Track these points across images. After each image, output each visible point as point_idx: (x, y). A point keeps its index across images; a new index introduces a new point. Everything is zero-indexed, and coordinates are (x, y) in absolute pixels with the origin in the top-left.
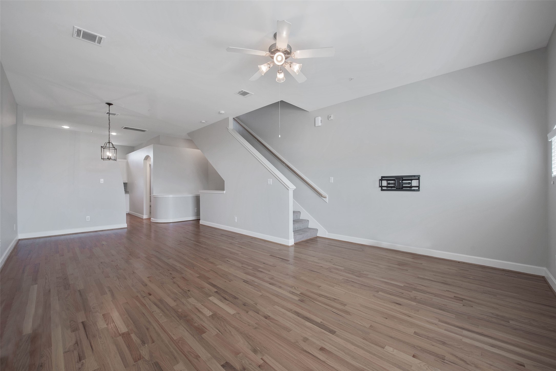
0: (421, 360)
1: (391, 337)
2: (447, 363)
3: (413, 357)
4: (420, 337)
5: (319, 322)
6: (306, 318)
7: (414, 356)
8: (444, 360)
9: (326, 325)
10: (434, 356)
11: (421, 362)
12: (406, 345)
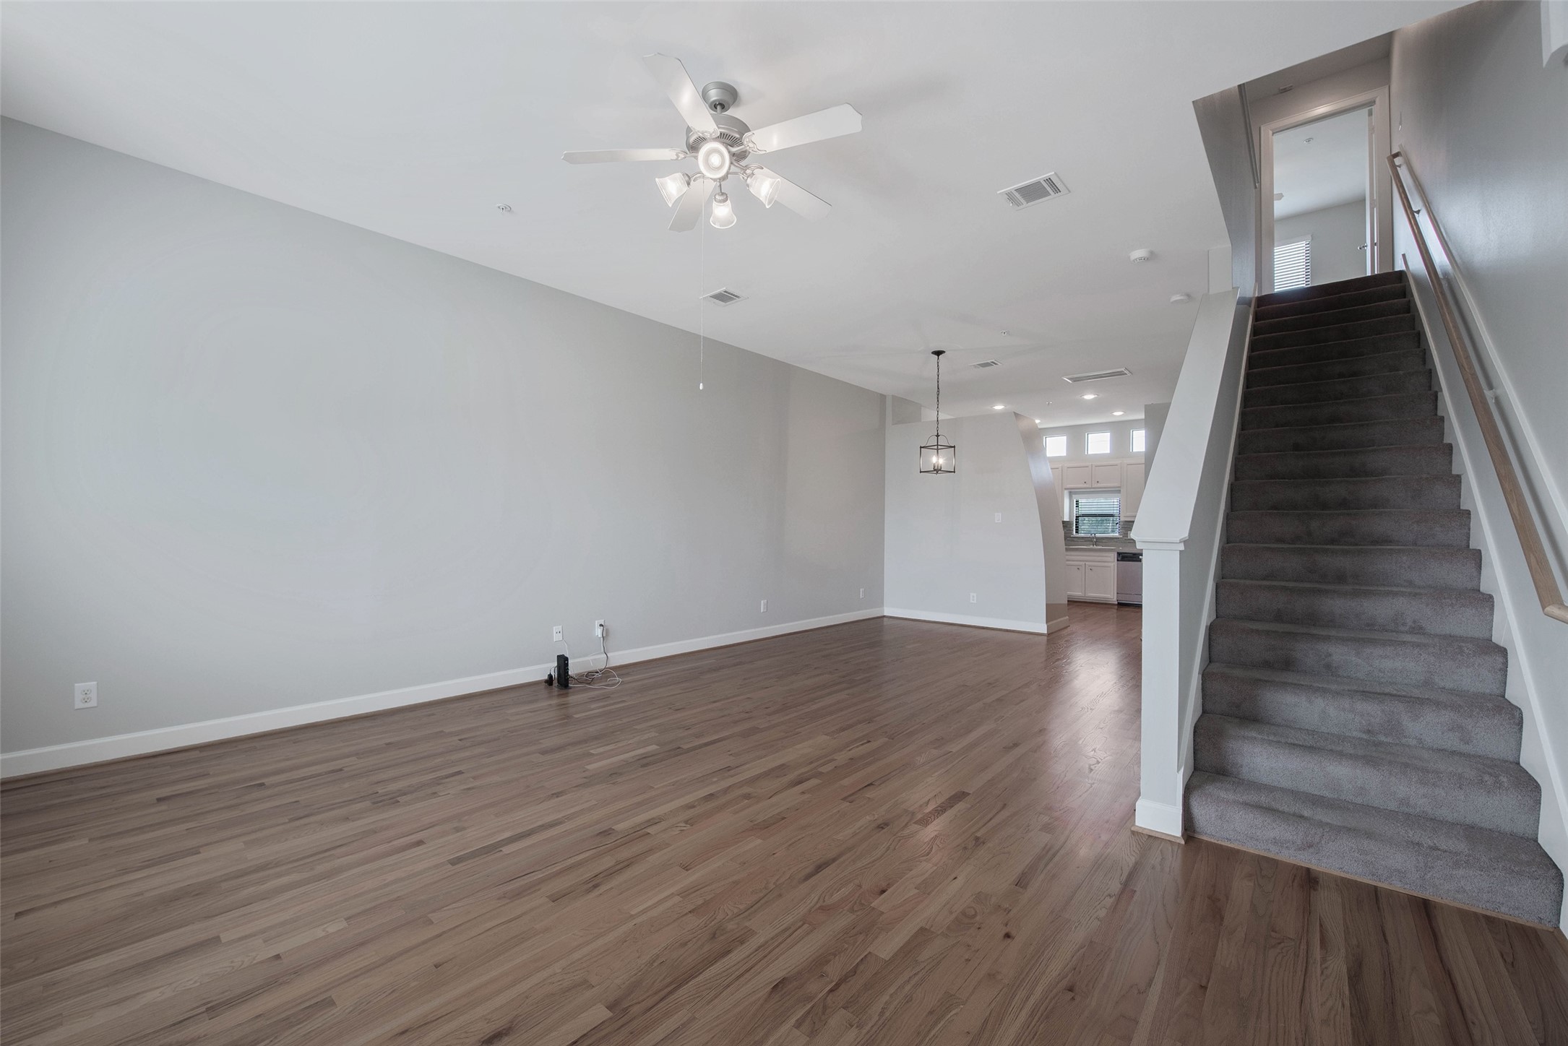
0: (257, 963)
1: (362, 944)
2: (197, 1007)
3: (279, 955)
4: (307, 1004)
5: (503, 849)
6: (529, 835)
7: (278, 957)
8: (208, 1009)
9: (485, 856)
10: (238, 996)
11: (255, 962)
12: (316, 960)
